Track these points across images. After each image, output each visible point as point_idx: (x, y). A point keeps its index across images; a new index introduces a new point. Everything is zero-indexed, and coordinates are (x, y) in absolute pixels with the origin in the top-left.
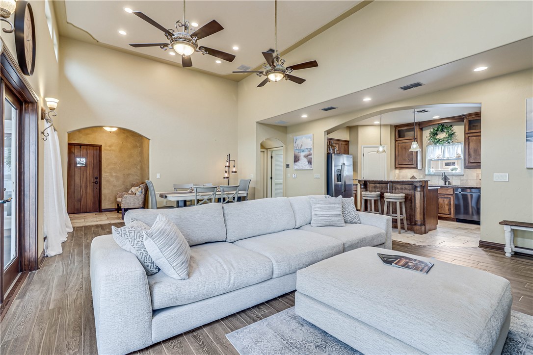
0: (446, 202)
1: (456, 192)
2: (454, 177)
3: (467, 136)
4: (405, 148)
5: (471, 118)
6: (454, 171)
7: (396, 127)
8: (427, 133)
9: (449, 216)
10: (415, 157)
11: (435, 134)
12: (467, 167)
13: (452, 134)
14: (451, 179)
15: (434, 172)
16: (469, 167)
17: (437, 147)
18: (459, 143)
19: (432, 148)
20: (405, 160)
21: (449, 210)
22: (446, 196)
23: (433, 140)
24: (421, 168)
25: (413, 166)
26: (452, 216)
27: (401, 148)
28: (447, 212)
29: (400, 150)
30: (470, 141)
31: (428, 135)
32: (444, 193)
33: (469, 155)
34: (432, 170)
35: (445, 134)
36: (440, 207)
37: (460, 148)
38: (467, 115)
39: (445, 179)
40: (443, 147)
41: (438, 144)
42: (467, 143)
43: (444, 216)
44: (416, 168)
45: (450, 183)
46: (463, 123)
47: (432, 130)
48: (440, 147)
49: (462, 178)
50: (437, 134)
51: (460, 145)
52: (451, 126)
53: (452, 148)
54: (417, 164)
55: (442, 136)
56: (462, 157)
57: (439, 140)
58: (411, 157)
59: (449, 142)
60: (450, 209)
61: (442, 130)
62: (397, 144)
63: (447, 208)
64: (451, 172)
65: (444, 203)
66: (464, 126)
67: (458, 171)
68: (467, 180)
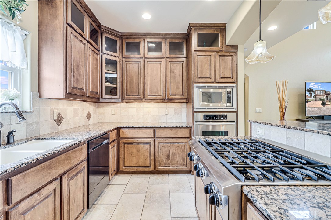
14: (6, 126)
68: (38, 123)
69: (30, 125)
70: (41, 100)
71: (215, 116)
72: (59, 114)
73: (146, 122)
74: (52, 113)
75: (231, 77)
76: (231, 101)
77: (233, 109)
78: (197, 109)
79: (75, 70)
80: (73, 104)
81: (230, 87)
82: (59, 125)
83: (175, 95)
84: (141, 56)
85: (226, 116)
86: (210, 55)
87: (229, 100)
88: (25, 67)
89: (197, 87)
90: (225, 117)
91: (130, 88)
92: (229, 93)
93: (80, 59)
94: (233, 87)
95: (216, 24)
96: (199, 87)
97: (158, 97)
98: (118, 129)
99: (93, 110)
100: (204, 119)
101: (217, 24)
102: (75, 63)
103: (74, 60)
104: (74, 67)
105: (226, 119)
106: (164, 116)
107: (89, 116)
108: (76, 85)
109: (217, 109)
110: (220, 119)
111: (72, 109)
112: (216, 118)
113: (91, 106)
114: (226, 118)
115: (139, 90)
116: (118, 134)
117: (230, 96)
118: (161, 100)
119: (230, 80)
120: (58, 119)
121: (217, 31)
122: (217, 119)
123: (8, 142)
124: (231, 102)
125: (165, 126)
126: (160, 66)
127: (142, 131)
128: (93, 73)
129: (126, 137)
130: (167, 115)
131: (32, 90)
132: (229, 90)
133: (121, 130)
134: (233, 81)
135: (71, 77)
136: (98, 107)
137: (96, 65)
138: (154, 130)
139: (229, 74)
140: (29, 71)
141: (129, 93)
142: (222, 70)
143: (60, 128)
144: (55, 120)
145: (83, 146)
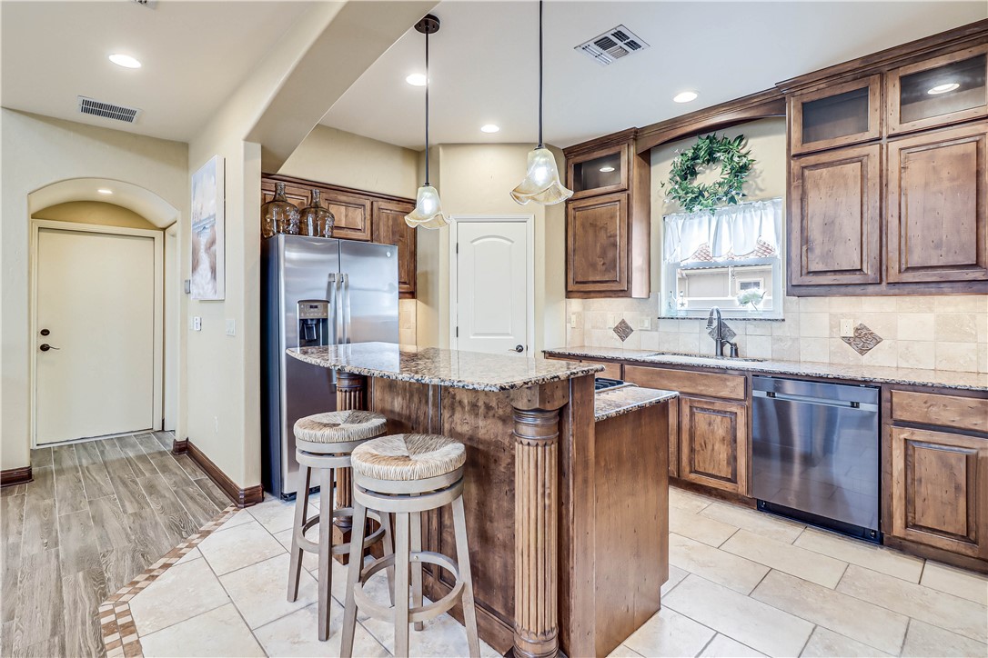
0: (720, 429)
1: (756, 393)
2: (751, 327)
3: (795, 165)
4: (593, 225)
5: (811, 94)
6: (750, 306)
7: (569, 152)
8: (664, 170)
9: (728, 487)
10: (624, 254)
11: (689, 172)
12: (795, 290)
13: (744, 168)
14: (740, 336)
15: (686, 307)
16: (803, 291)
17: (696, 221)
18: (768, 203)
19: (680, 222)
20: (593, 266)
21: (728, 463)
22: (718, 405)
23: (682, 193)
24: (644, 296)
25: (615, 287)
26: (742, 488)
27: (583, 226)
28: (725, 471)
29: (580, 231)
30: (809, 185)
31: (666, 177)
32: (711, 391)
33: (805, 240)
34: (679, 300)
35: (719, 169)
36: (697, 447)
37: (771, 218)
38: (797, 84)
39: (722, 335)
40: (714, 220)
41: (697, 208)
42: (796, 195)
43: (712, 483)
44: (625, 293)
45: (735, 352)
46: (783, 126)
47: (678, 159)
48: (705, 219)
49: (778, 330)
50: (694, 174)
51: (770, 211)
52: (741, 138)
53: (744, 218)
54: (629, 282)
55: (710, 176)
56: (779, 252)
57: (701, 194)
58: (610, 255)
59: (732, 200)
60: (733, 459)
61: (711, 159)
62: (571, 212)
63: (722, 453)
64: (741, 308)
65: (713, 432)
66: (784, 138)
67: (761, 306)
68: (796, 339)
69: (780, 339)
70: (802, 300)
72: (861, 328)
74: (835, 325)
79: (817, 236)
80: (931, 303)
82: (862, 350)
93: (837, 204)
108: (818, 267)
120: (856, 338)
143: (866, 359)
144: (847, 339)
145: (730, 377)
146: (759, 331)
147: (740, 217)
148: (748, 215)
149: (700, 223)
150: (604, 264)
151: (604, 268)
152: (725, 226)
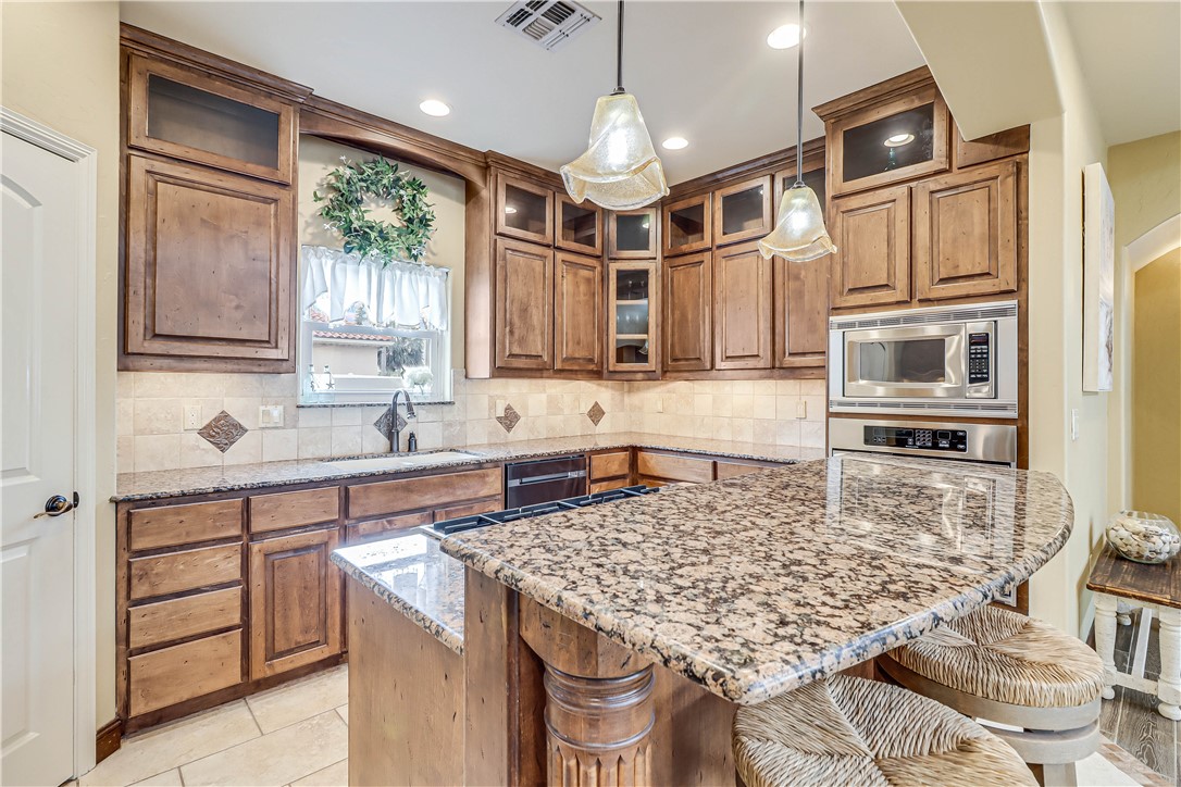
1: (512, 484)
10: (285, 297)
17: (351, 268)
20: (211, 307)
30: (511, 268)
33: (507, 322)
42: (500, 275)
44: (285, 364)
49: (449, 415)
58: (255, 293)
68: (463, 424)
69: (450, 425)
70: (469, 382)
71: (910, 433)
72: (508, 408)
73: (740, 439)
74: (493, 406)
75: (988, 274)
76: (987, 373)
77: (1003, 408)
78: (840, 404)
79: (516, 320)
80: (544, 386)
81: (986, 314)
82: (509, 428)
83: (804, 354)
84: (707, 242)
85: (964, 437)
86: (894, 201)
87: (979, 369)
88: (445, 328)
89: (840, 326)
90: (957, 441)
91: (680, 338)
92: (979, 341)
93: (529, 294)
94: (1003, 312)
95: (914, 74)
96: (851, 325)
97: (751, 363)
98: (634, 451)
99: (613, 399)
100: (867, 442)
101: (918, 72)
102: (516, 305)
103: (512, 302)
104: (511, 315)
105: (964, 450)
106: (791, 422)
107: (596, 414)
108: (516, 350)
109: (921, 406)
110: (935, 446)
111: (544, 397)
112: (914, 442)
113: (603, 389)
114: (965, 444)
115: (702, 344)
116: (633, 463)
117: (982, 353)
118: (762, 372)
119: (985, 285)
120: (506, 417)
121: (920, 99)
122: (920, 447)
123: (410, 450)
124: (987, 379)
125: (742, 454)
126: (755, 266)
127: (685, 463)
128: (574, 315)
129: (649, 473)
130: (803, 422)
131: (453, 366)
132: (979, 326)
133: (641, 455)
134: (997, 289)
135: (504, 336)
136: (629, 391)
137: (585, 295)
138: (715, 464)
139: (978, 259)
140: (449, 333)
141: (678, 354)
142: (944, 247)
143: (511, 436)
144: (499, 419)
145: (489, 471)
146: (431, 417)
147: (406, 276)
148: (413, 277)
149: (357, 272)
150: (238, 307)
151: (238, 315)
152: (387, 284)
